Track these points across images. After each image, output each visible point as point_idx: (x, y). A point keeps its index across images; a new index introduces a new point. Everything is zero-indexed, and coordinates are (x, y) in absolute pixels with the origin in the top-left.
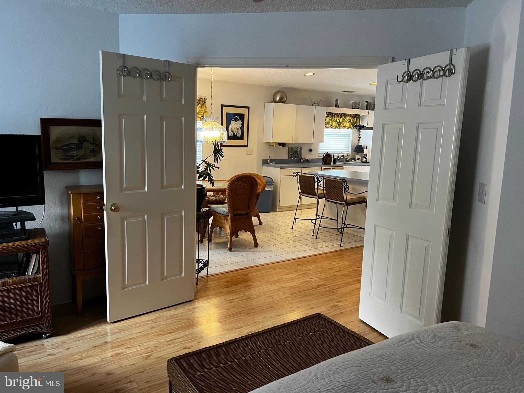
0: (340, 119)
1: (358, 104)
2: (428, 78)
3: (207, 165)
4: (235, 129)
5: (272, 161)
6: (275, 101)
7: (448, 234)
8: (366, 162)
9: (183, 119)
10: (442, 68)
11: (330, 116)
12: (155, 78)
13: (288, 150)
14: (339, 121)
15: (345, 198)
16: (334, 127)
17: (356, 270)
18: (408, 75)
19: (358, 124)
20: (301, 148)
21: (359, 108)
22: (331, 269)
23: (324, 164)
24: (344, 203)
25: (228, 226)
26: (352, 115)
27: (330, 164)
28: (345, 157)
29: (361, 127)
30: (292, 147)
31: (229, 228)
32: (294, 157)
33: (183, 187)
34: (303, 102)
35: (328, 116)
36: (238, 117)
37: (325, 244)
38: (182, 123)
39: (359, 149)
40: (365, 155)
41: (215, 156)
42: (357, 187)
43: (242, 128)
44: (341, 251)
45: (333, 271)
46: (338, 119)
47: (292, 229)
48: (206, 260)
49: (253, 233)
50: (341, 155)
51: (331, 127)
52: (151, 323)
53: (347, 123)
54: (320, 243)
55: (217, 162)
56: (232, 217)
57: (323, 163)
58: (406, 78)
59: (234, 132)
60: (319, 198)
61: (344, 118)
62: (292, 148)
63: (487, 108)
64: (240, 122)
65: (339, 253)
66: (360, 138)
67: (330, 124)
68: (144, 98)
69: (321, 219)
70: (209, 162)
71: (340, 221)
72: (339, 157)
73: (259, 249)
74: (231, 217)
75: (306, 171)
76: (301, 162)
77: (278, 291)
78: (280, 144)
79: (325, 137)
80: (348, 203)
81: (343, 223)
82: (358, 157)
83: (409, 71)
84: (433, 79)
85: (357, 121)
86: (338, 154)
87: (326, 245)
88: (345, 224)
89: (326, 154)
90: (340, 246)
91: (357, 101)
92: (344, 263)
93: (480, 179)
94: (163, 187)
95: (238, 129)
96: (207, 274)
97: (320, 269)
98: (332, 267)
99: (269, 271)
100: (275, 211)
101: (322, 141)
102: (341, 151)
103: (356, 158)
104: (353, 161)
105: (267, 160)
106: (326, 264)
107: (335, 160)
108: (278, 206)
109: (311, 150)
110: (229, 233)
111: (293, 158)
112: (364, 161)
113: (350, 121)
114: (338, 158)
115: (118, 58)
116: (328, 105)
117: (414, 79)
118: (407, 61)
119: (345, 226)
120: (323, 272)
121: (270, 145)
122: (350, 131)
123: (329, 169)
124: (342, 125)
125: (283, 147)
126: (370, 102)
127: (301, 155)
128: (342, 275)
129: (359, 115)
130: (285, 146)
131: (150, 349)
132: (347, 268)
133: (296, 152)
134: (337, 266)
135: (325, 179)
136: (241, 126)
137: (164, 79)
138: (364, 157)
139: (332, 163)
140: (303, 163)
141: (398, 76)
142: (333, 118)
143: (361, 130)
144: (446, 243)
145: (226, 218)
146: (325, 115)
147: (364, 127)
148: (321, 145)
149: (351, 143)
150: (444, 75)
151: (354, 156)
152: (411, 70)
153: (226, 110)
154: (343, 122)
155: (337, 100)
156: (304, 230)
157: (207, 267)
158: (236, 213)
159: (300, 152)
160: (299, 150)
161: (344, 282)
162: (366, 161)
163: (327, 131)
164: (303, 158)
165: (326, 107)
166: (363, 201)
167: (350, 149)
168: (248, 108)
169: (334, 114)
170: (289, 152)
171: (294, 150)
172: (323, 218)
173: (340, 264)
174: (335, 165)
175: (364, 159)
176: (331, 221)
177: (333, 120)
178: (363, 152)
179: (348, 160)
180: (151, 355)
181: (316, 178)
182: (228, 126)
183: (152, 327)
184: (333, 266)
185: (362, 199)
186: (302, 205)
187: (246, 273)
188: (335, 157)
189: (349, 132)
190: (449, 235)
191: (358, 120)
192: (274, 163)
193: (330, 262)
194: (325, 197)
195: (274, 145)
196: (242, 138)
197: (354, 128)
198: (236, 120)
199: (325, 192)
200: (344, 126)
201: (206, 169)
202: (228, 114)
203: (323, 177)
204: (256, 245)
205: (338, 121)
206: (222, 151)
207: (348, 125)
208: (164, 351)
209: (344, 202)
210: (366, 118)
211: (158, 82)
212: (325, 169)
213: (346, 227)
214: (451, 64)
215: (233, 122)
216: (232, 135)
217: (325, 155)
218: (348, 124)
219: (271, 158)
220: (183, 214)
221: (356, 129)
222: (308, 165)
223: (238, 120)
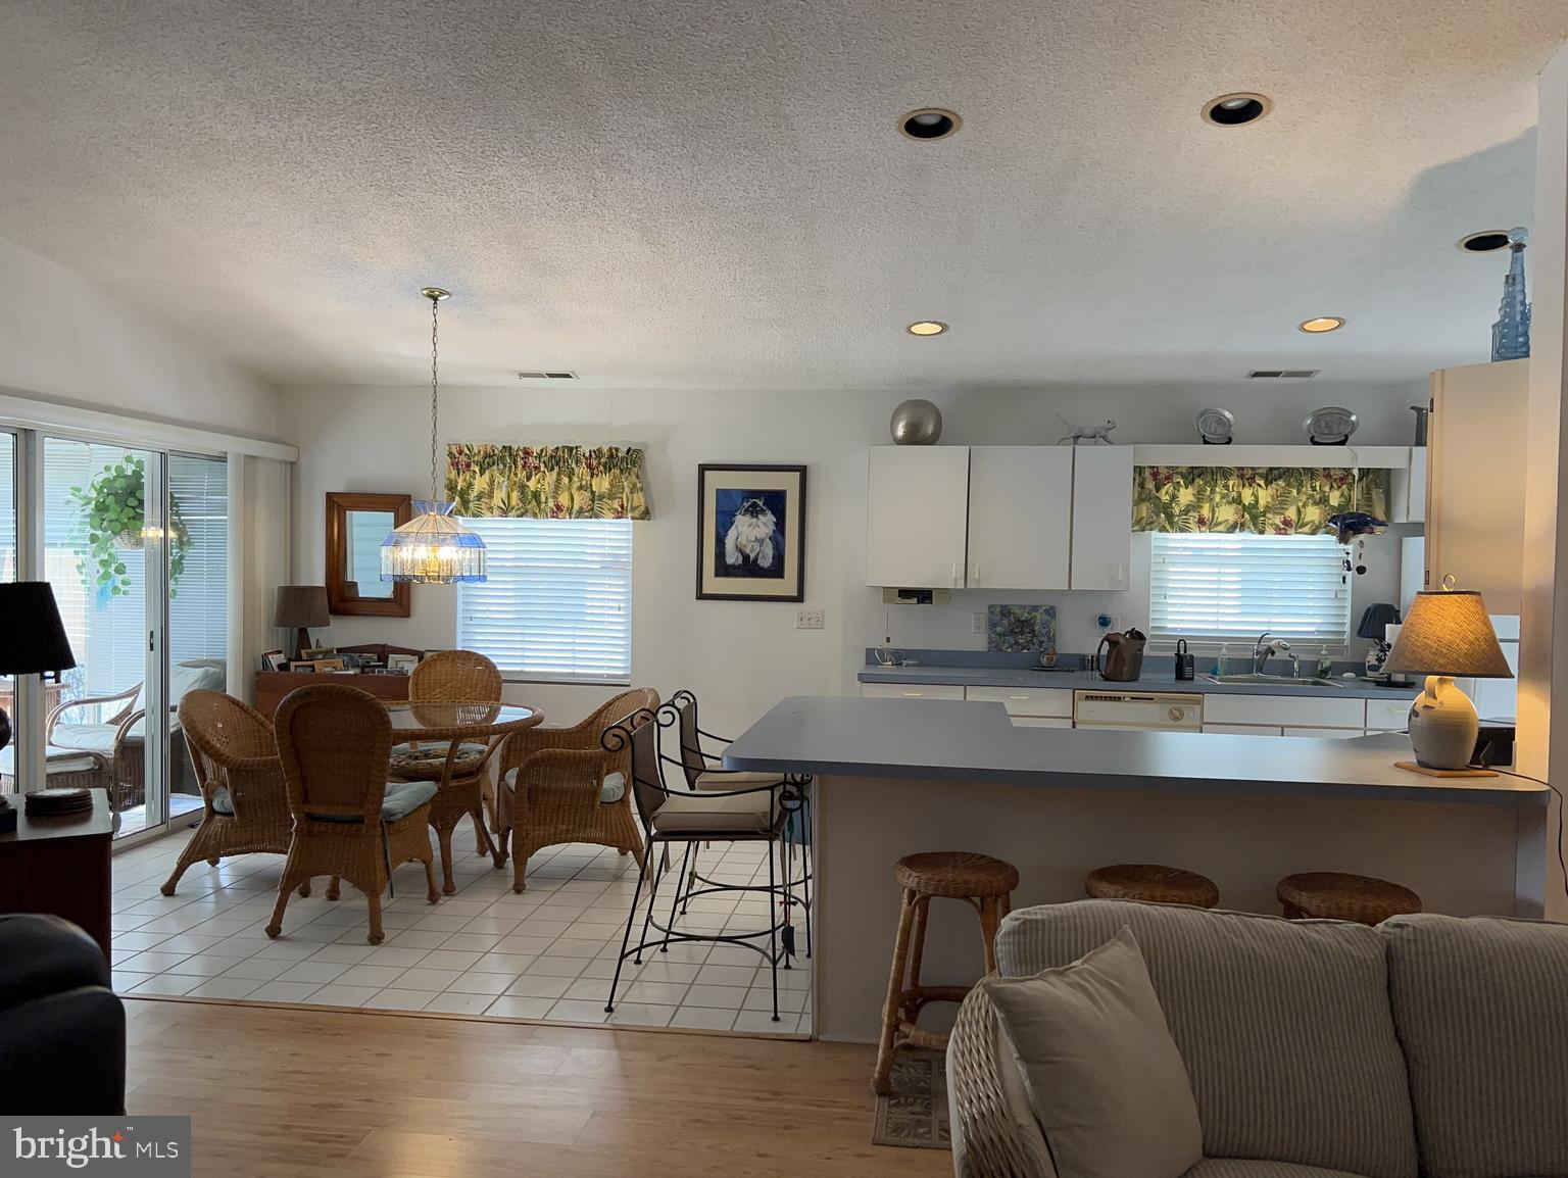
0: (1261, 492)
1: (1347, 422)
5: (899, 655)
13: (968, 617)
14: (1257, 501)
16: (1222, 528)
20: (1051, 612)
21: (1346, 438)
26: (1339, 474)
30: (1005, 606)
32: (1017, 643)
36: (761, 503)
39: (1377, 622)
43: (779, 535)
46: (1246, 491)
50: (1264, 646)
53: (1309, 508)
59: (748, 551)
61: (1285, 483)
62: (1005, 611)
64: (768, 519)
67: (1200, 514)
76: (1041, 665)
78: (905, 593)
82: (1372, 657)
85: (1368, 497)
95: (761, 541)
104: (1348, 675)
109: (1105, 621)
111: (1012, 647)
113: (1324, 500)
123: (1116, 699)
124: (1273, 516)
125: (918, 603)
126: (1427, 412)
127: (1052, 639)
129: (1377, 472)
130: (934, 599)
133: (1027, 623)
136: (774, 531)
142: (1219, 488)
149: (1347, 595)
151: (1355, 653)
153: (714, 481)
154: (1276, 502)
159: (1045, 624)
160: (1039, 616)
164: (1063, 650)
167: (1348, 620)
168: (802, 470)
170: (993, 625)
171: (1018, 619)
177: (1217, 496)
179: (1325, 672)
182: (722, 532)
189: (1325, 546)
191: (1377, 494)
192: (906, 662)
196: (776, 571)
198: (754, 512)
200: (1286, 523)
202: (722, 494)
205: (1247, 500)
207: (1313, 515)
215: (742, 522)
216: (740, 561)
218: (1318, 511)
223: (762, 511)
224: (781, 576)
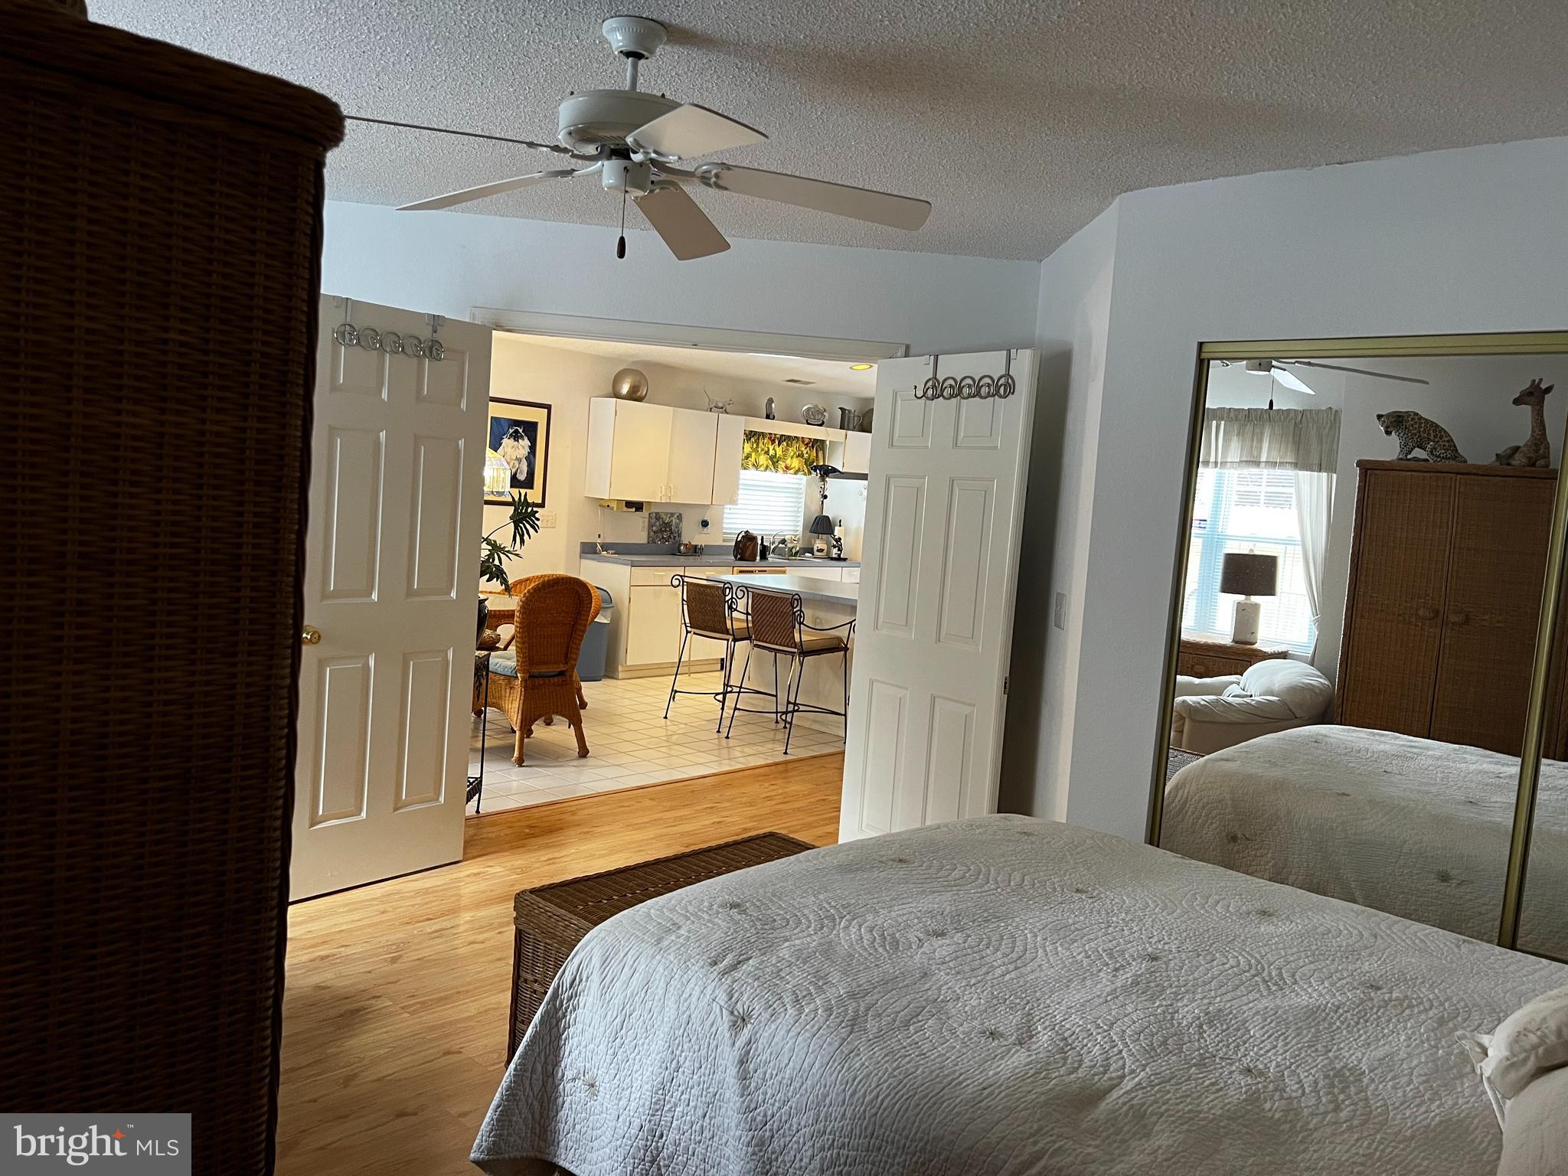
0: (777, 449)
1: (821, 413)
2: (970, 396)
3: (490, 548)
4: (511, 459)
5: (606, 547)
6: (617, 395)
7: (1005, 687)
8: (839, 559)
9: (461, 443)
10: (993, 381)
11: (753, 440)
12: (408, 351)
13: (647, 520)
14: (776, 454)
15: (797, 639)
16: (762, 469)
17: (824, 800)
18: (934, 387)
19: (821, 464)
20: (680, 517)
21: (823, 423)
22: (769, 798)
23: (740, 559)
24: (796, 650)
25: (516, 704)
26: (807, 441)
27: (755, 560)
28: (789, 545)
29: (827, 472)
30: (657, 513)
31: (516, 710)
32: (663, 538)
33: (453, 595)
34: (687, 401)
35: (749, 440)
36: (521, 431)
37: (748, 750)
38: (459, 451)
39: (822, 525)
40: (836, 541)
41: (516, 528)
42: (822, 614)
43: (532, 457)
44: (787, 762)
45: (773, 802)
46: (771, 448)
47: (666, 718)
48: (477, 779)
49: (576, 722)
50: (778, 539)
51: (756, 466)
52: (377, 905)
53: (795, 459)
54: (736, 748)
55: (522, 541)
56: (526, 681)
57: (735, 557)
58: (930, 392)
60: (735, 640)
61: (788, 445)
62: (658, 517)
63: (1068, 459)
64: (525, 443)
65: (783, 769)
66: (825, 497)
67: (753, 459)
68: (384, 395)
69: (739, 692)
70: (495, 541)
71: (782, 697)
72: (774, 543)
73: (589, 761)
74: (524, 680)
75: (701, 574)
76: (680, 551)
77: (654, 841)
78: (629, 504)
79: (740, 492)
80: (805, 652)
81: (789, 703)
82: (819, 544)
83: (935, 378)
84: (977, 399)
85: (817, 456)
86: (771, 535)
87: (752, 752)
88: (795, 704)
89: (743, 534)
90: (786, 753)
91: (820, 406)
92: (794, 787)
93: (1057, 587)
94: (410, 592)
95: (519, 460)
96: (478, 812)
97: (744, 800)
98: (769, 794)
99: (625, 804)
100: (613, 678)
101: (734, 502)
102: (779, 528)
103: (815, 549)
104: (807, 554)
105: (594, 545)
106: (755, 789)
107: (765, 551)
108: (622, 665)
109: (705, 524)
110: (519, 721)
111: (660, 540)
112: (834, 556)
113: (801, 456)
114: (772, 547)
115: (337, 307)
116: (750, 412)
117: (945, 394)
118: (932, 357)
119: (796, 708)
120: (751, 804)
121: (602, 505)
122: (802, 480)
123: (752, 572)
124: (782, 465)
125: (636, 510)
126: (850, 411)
127: (680, 535)
128: (794, 810)
129: (823, 442)
130: (642, 508)
131: (394, 947)
132: (805, 795)
133: (668, 525)
134: (781, 794)
135: (750, 594)
136: (529, 453)
137: (428, 354)
138: (835, 547)
139: (758, 558)
140: (685, 555)
141: (916, 387)
142: (761, 444)
143: (827, 479)
144: (1002, 705)
145: (510, 682)
146: (743, 437)
147: (834, 470)
148: (732, 511)
149: (802, 510)
150: (997, 393)
151: (810, 542)
152: (941, 377)
154: (784, 455)
155: (771, 401)
156: (696, 720)
157: (477, 795)
158: (535, 671)
159: (677, 526)
160: (674, 520)
161: (801, 822)
162: (839, 555)
163: (748, 476)
164: (686, 542)
165: (744, 418)
166: (839, 647)
167: (801, 524)
168: (548, 407)
169: (763, 435)
170: (651, 526)
171: (663, 522)
172: (742, 690)
173: (786, 790)
174: (764, 563)
175: (835, 551)
176: (760, 699)
177: (760, 449)
178: (832, 532)
179: (796, 553)
180: (400, 957)
181: (728, 590)
183: (382, 910)
184: (774, 793)
185: (835, 643)
186: (690, 663)
187: (573, 809)
188: (765, 544)
189: (797, 481)
190: (1007, 690)
191: (820, 454)
192: (610, 552)
193: (766, 785)
194: (749, 638)
195: (614, 505)
197: (810, 473)
198: (516, 437)
199: (750, 625)
200: (787, 467)
201: (491, 556)
202: (496, 419)
203: (746, 588)
204: (584, 752)
205: (772, 452)
206: (537, 515)
207: (796, 463)
208: (428, 950)
209: (795, 648)
210: (840, 451)
211: (415, 361)
212: (741, 572)
213: (797, 711)
214: (1008, 375)
215: (507, 442)
217: (740, 536)
218: (797, 461)
219: (604, 538)
220: (450, 658)
221: (815, 476)
222: (698, 559)
223: (522, 437)
224: (531, 487)
